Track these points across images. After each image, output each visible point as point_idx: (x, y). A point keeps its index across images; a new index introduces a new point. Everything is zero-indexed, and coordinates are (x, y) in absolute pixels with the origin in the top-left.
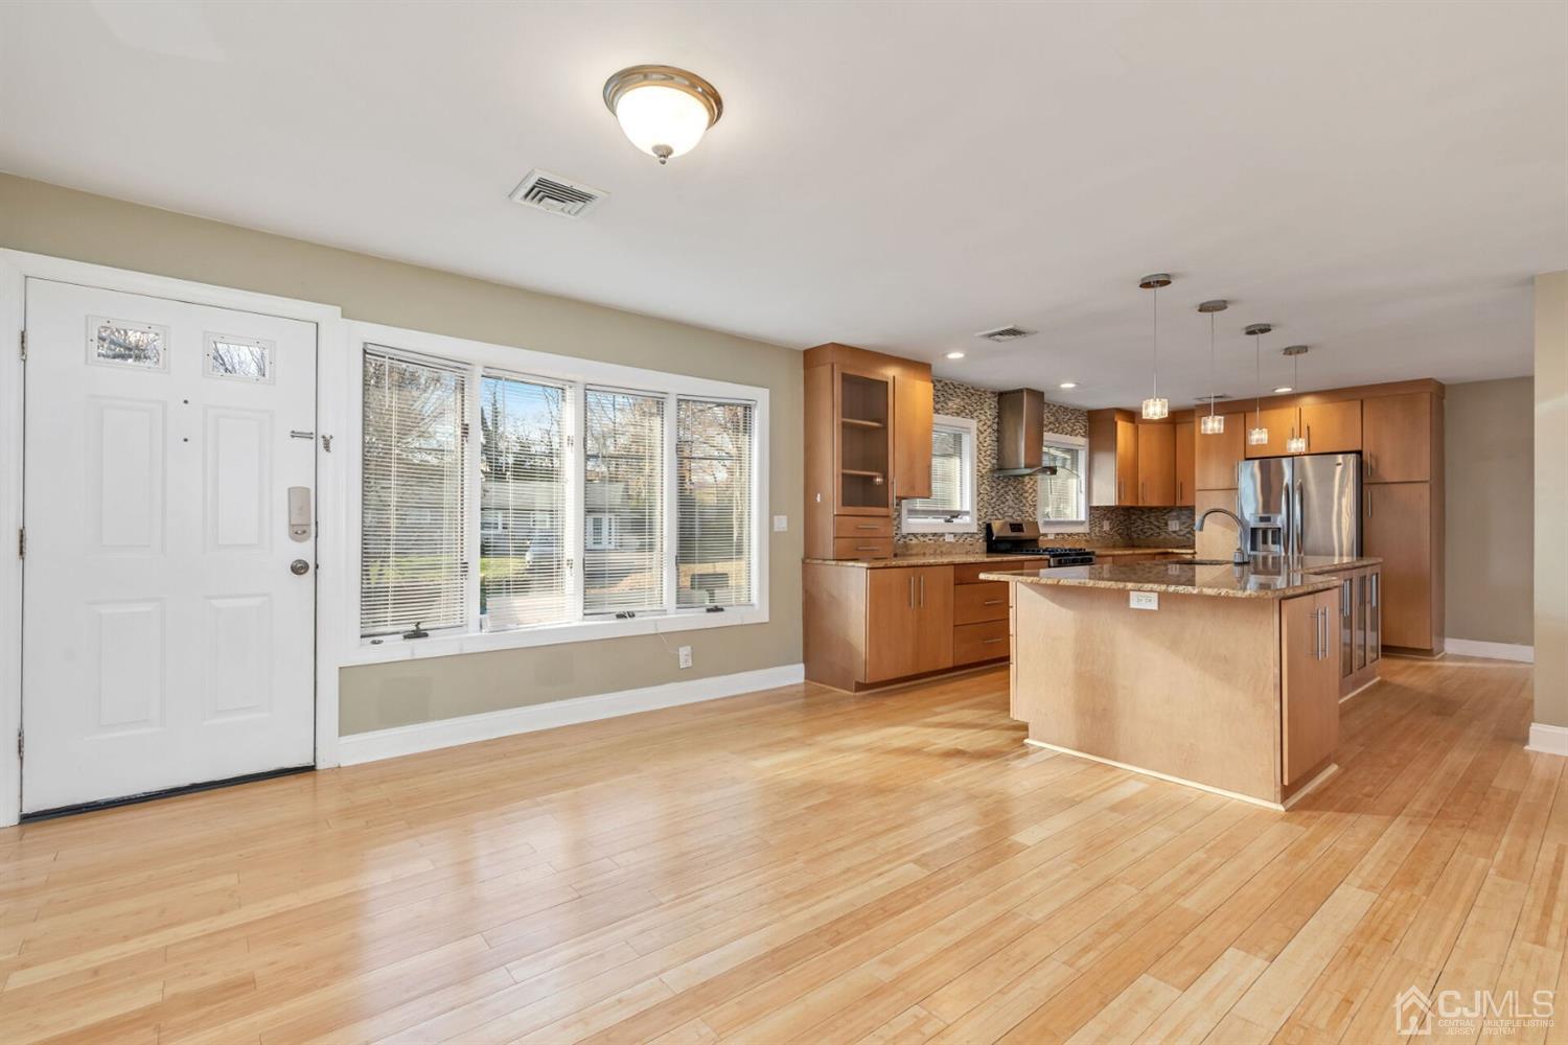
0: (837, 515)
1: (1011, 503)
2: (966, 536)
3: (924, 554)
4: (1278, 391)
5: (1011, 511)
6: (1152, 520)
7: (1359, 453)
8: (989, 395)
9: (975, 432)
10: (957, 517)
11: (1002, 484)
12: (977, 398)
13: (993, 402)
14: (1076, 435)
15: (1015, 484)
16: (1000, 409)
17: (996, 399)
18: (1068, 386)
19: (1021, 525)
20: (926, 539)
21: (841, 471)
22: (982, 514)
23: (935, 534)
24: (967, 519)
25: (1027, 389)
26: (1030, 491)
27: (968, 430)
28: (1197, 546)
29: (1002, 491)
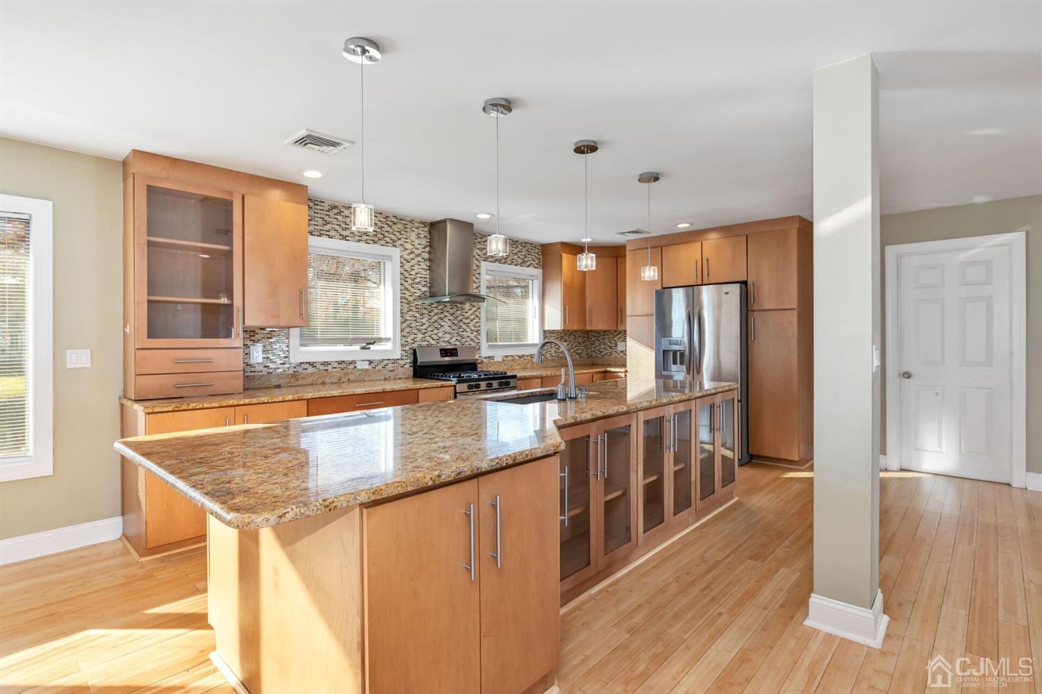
0: (138, 349)
1: (448, 329)
2: (386, 362)
3: (323, 383)
4: (680, 226)
5: (448, 337)
6: (606, 341)
7: (744, 283)
8: (417, 225)
9: (397, 260)
10: (373, 344)
11: (436, 311)
12: (400, 226)
13: (424, 232)
14: (529, 266)
15: (452, 311)
16: (431, 238)
17: (426, 229)
18: (483, 216)
19: (456, 349)
20: (329, 368)
21: (145, 297)
22: (409, 340)
23: (340, 363)
24: (388, 346)
25: (449, 219)
26: (472, 317)
27: (390, 258)
28: (628, 365)
29: (436, 318)
